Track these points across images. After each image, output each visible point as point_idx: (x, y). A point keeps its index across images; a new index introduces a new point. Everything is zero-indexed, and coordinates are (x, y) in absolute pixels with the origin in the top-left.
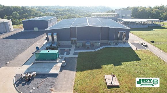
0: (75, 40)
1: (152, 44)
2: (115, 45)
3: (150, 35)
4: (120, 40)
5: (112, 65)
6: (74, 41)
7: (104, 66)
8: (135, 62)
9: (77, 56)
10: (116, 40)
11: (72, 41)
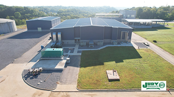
0: (79, 40)
1: (154, 44)
2: (118, 44)
3: (153, 35)
4: (123, 40)
5: (114, 62)
6: (77, 40)
7: (106, 63)
8: (136, 59)
9: (80, 54)
10: (119, 40)
11: (76, 40)
